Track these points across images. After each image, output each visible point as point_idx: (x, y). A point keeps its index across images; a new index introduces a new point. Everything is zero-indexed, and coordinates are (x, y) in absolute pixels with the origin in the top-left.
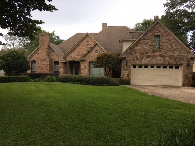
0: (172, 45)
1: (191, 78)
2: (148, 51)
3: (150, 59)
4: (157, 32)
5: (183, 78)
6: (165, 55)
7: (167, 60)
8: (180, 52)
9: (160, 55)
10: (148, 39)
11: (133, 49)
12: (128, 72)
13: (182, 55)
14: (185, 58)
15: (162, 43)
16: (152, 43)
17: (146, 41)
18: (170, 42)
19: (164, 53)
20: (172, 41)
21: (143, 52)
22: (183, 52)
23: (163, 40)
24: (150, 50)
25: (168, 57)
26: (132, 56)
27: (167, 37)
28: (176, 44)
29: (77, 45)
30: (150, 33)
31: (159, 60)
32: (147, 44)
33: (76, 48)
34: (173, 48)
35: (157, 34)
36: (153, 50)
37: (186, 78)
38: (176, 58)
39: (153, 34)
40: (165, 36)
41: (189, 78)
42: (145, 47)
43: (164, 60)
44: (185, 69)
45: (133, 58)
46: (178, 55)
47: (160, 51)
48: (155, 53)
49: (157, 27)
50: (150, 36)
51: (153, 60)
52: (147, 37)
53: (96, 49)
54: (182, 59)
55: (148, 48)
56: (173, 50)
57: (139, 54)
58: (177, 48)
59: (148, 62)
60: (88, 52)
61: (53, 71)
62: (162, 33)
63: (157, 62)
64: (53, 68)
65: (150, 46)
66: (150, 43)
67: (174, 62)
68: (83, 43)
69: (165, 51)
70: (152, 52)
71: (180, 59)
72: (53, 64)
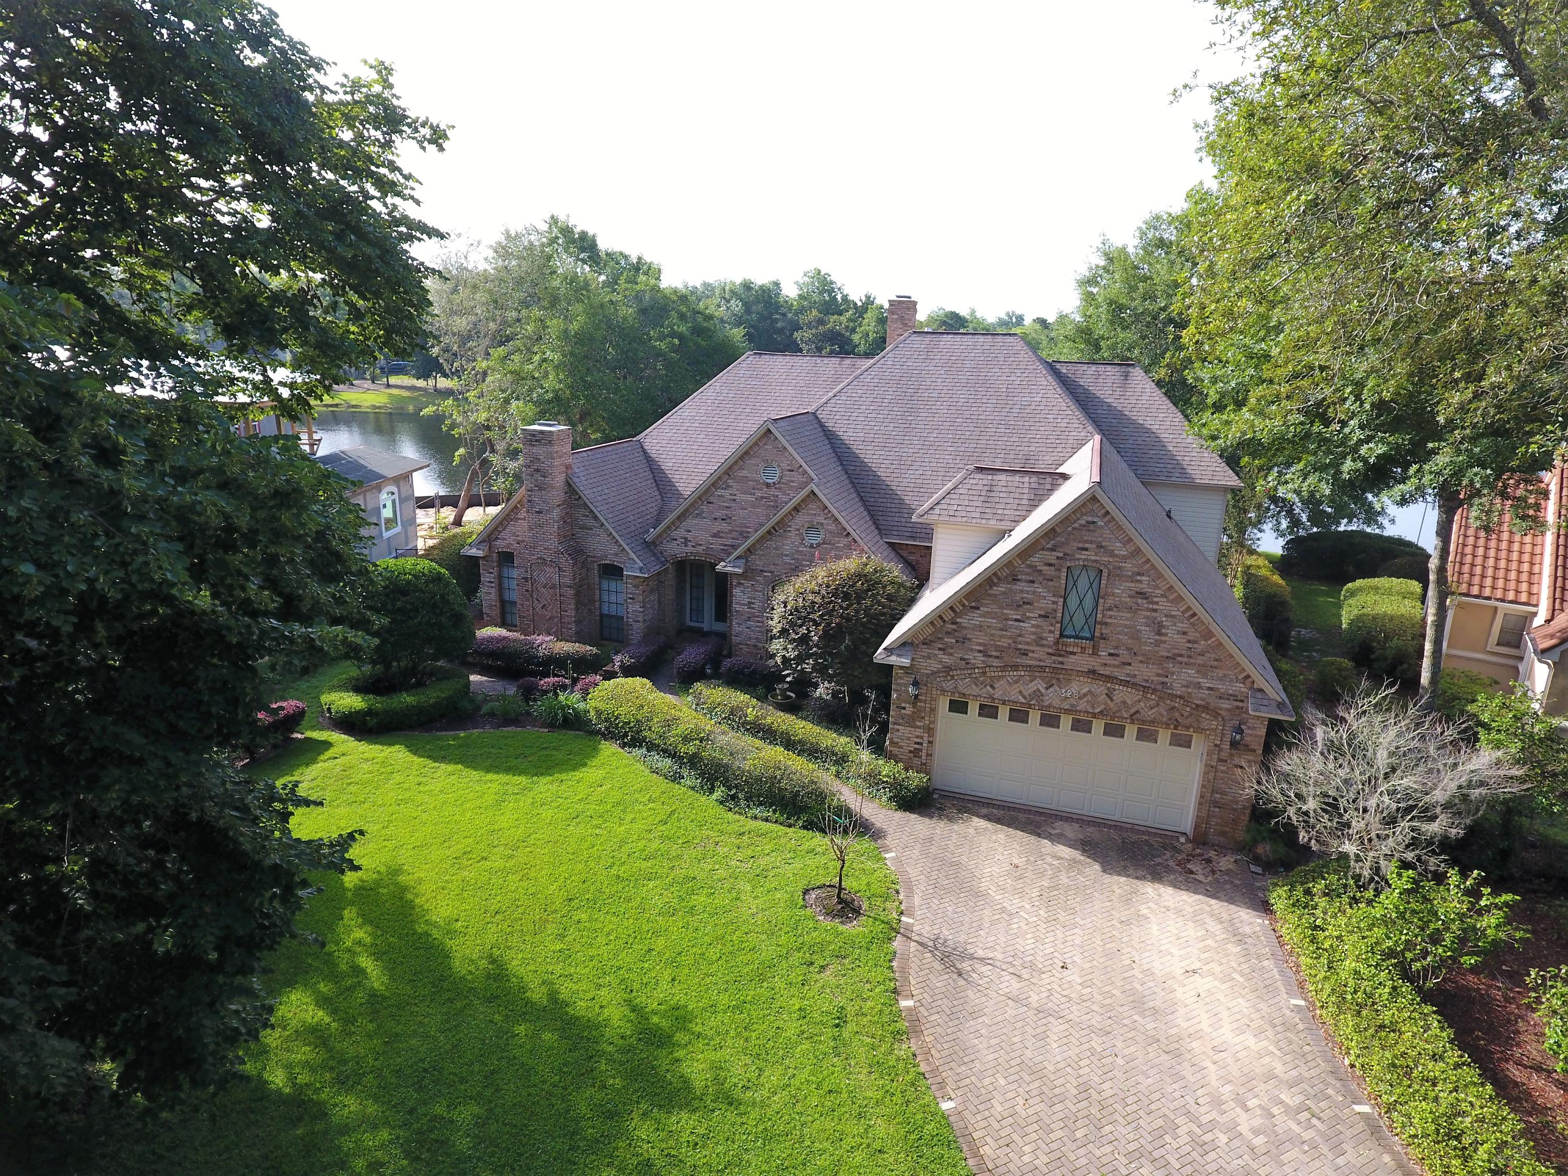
0: (1161, 625)
1: (1244, 808)
2: (1028, 644)
3: (1038, 684)
4: (1086, 549)
5: (1200, 804)
6: (1121, 674)
7: (1124, 702)
8: (1203, 670)
9: (1093, 672)
10: (1033, 582)
11: (956, 623)
12: (918, 732)
13: (1210, 689)
14: (1225, 705)
15: (1110, 609)
16: (1054, 603)
17: (1022, 591)
18: (1155, 611)
19: (1114, 666)
20: (1163, 605)
21: (1004, 642)
22: (1221, 673)
23: (1113, 594)
24: (1041, 638)
25: (1134, 685)
26: (946, 659)
27: (1140, 581)
28: (1184, 626)
29: (713, 485)
30: (1048, 549)
31: (1085, 695)
32: (1028, 603)
33: (712, 499)
34: (1164, 642)
35: (1084, 560)
36: (1057, 643)
37: (1215, 804)
38: (1177, 696)
39: (1061, 555)
40: (1127, 576)
41: (1235, 810)
42: (1017, 620)
43: (1112, 700)
44: (1220, 760)
45: (948, 669)
46: (1187, 687)
47: (1095, 654)
48: (1065, 660)
49: (1090, 519)
50: (1047, 568)
51: (1051, 689)
52: (1029, 566)
53: (807, 518)
54: (1206, 708)
55: (1033, 626)
56: (1166, 654)
57: (980, 651)
58: (1189, 645)
59: (1025, 698)
60: (769, 532)
61: (597, 613)
62: (1111, 556)
63: (1072, 706)
64: (597, 596)
65: (1040, 616)
66: (1043, 603)
67: (1161, 715)
68: (744, 473)
69: (1118, 655)
70: (1050, 651)
71: (1197, 706)
72: (597, 579)
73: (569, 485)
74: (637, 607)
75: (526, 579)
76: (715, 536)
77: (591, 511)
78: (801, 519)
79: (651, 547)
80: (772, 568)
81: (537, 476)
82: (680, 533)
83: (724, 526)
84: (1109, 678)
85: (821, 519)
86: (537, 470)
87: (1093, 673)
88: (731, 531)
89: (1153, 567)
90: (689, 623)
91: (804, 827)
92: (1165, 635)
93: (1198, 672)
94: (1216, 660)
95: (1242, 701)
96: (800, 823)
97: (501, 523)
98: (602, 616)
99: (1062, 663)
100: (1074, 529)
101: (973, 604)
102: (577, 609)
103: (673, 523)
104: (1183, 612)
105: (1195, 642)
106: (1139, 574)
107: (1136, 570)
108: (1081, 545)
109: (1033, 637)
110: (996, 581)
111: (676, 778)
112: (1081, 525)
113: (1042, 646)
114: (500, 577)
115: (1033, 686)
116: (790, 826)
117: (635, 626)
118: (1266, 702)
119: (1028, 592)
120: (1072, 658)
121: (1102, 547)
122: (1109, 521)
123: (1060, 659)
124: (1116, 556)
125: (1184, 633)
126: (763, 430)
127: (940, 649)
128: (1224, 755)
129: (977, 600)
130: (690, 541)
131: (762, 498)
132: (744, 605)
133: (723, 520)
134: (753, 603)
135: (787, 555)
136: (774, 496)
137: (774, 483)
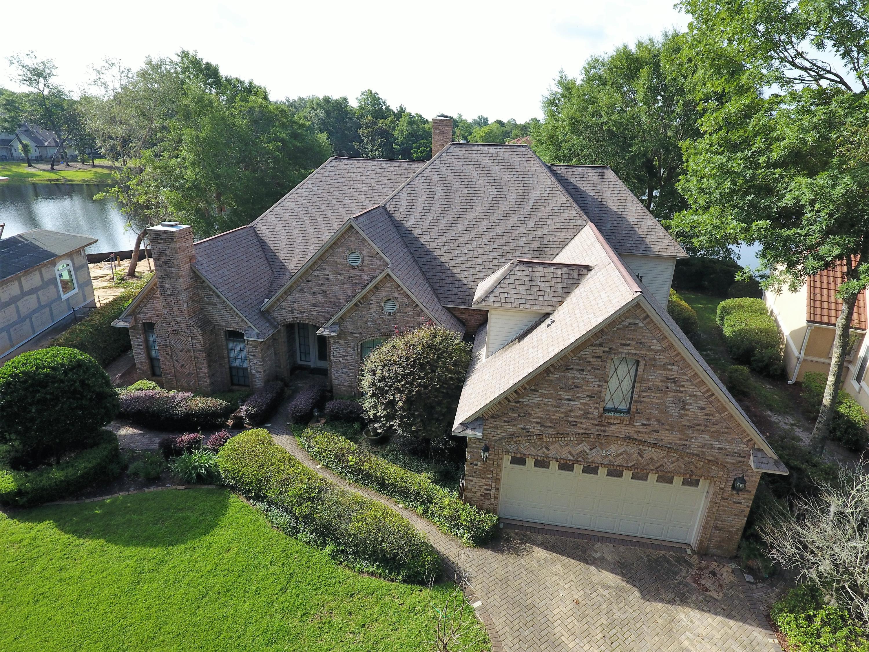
0: (685, 403)
1: (738, 530)
2: (577, 417)
3: (585, 447)
4: (628, 345)
5: (704, 528)
6: (650, 438)
7: (652, 459)
8: (716, 435)
10: (583, 370)
11: (519, 402)
12: (488, 482)
13: (720, 449)
14: (730, 460)
15: (645, 391)
16: (599, 386)
17: (573, 378)
18: (682, 392)
19: (645, 433)
20: (688, 388)
21: (558, 416)
22: (729, 437)
23: (648, 380)
24: (588, 413)
25: (661, 447)
26: (510, 429)
27: (670, 370)
28: (703, 403)
29: (310, 268)
30: (596, 345)
31: (621, 454)
32: (578, 387)
33: (310, 278)
34: (687, 415)
35: (626, 353)
36: (601, 417)
37: (716, 528)
38: (693, 454)
39: (607, 349)
40: (660, 366)
41: (730, 532)
42: (568, 400)
43: (642, 457)
44: (723, 498)
45: (512, 436)
46: (702, 447)
47: (631, 423)
48: (607, 429)
49: (632, 321)
50: (595, 360)
51: (595, 450)
52: (580, 359)
53: (385, 294)
54: (716, 463)
55: (581, 404)
56: (687, 424)
57: (538, 423)
58: (706, 417)
59: (573, 456)
60: (356, 305)
61: (227, 366)
62: (648, 350)
63: (610, 461)
64: (225, 354)
65: (588, 396)
66: (590, 387)
67: (680, 467)
68: (334, 258)
69: (649, 425)
70: (595, 422)
71: (709, 461)
72: (224, 342)
73: (194, 272)
74: (258, 362)
75: (166, 346)
76: (314, 305)
77: (214, 292)
78: (380, 295)
79: (265, 315)
80: (360, 330)
81: (165, 267)
82: (288, 303)
83: (321, 298)
84: (641, 442)
85: (396, 295)
86: (165, 262)
87: (628, 438)
88: (326, 302)
89: (683, 359)
90: (299, 362)
91: (404, 581)
92: (688, 410)
93: (712, 437)
94: (726, 428)
95: (744, 457)
96: (400, 577)
97: (142, 301)
98: (231, 368)
99: (604, 431)
100: (618, 329)
101: (533, 388)
102: (209, 366)
103: (281, 296)
104: (704, 393)
105: (711, 415)
106: (670, 364)
107: (668, 361)
108: (624, 342)
109: (582, 412)
110: (552, 370)
111: (294, 532)
112: (624, 326)
113: (589, 418)
114: (147, 342)
115: (580, 448)
116: (392, 580)
117: (258, 375)
118: (765, 460)
119: (578, 378)
120: (612, 428)
121: (641, 343)
122: (649, 323)
123: (602, 428)
124: (652, 350)
125: (703, 408)
126: (347, 226)
127: (505, 422)
128: (726, 495)
129: (536, 385)
130: (295, 310)
131: (349, 277)
132: (340, 357)
133: (320, 293)
134: (347, 356)
135: (371, 321)
136: (358, 275)
137: (358, 266)
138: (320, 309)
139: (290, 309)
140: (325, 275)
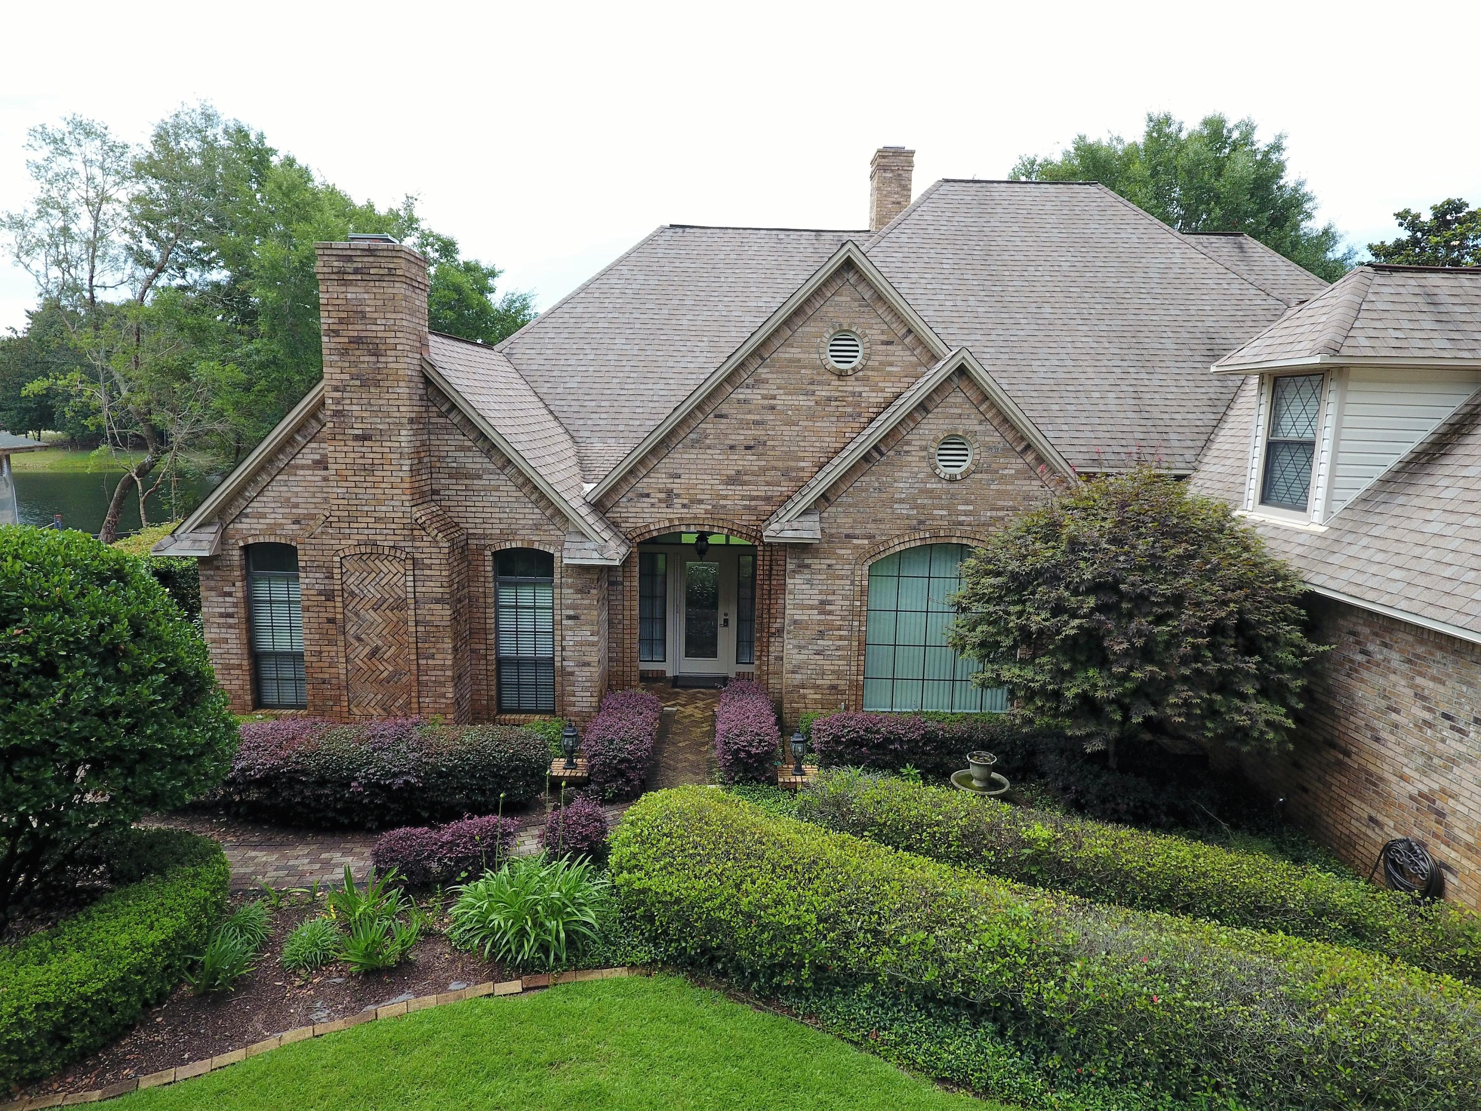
29: (728, 379)
33: (725, 408)
53: (944, 423)
60: (866, 458)
61: (493, 657)
64: (491, 622)
72: (491, 584)
74: (585, 634)
75: (329, 595)
77: (482, 435)
78: (932, 427)
79: (597, 512)
82: (656, 482)
85: (971, 424)
88: (764, 470)
90: (640, 665)
98: (500, 662)
102: (456, 650)
103: (642, 462)
114: (250, 603)
117: (581, 675)
126: (839, 260)
130: (678, 496)
131: (829, 399)
132: (812, 607)
133: (748, 448)
134: (830, 603)
135: (901, 501)
136: (853, 394)
137: (853, 369)
138: (747, 490)
139: (663, 496)
140: (764, 397)
